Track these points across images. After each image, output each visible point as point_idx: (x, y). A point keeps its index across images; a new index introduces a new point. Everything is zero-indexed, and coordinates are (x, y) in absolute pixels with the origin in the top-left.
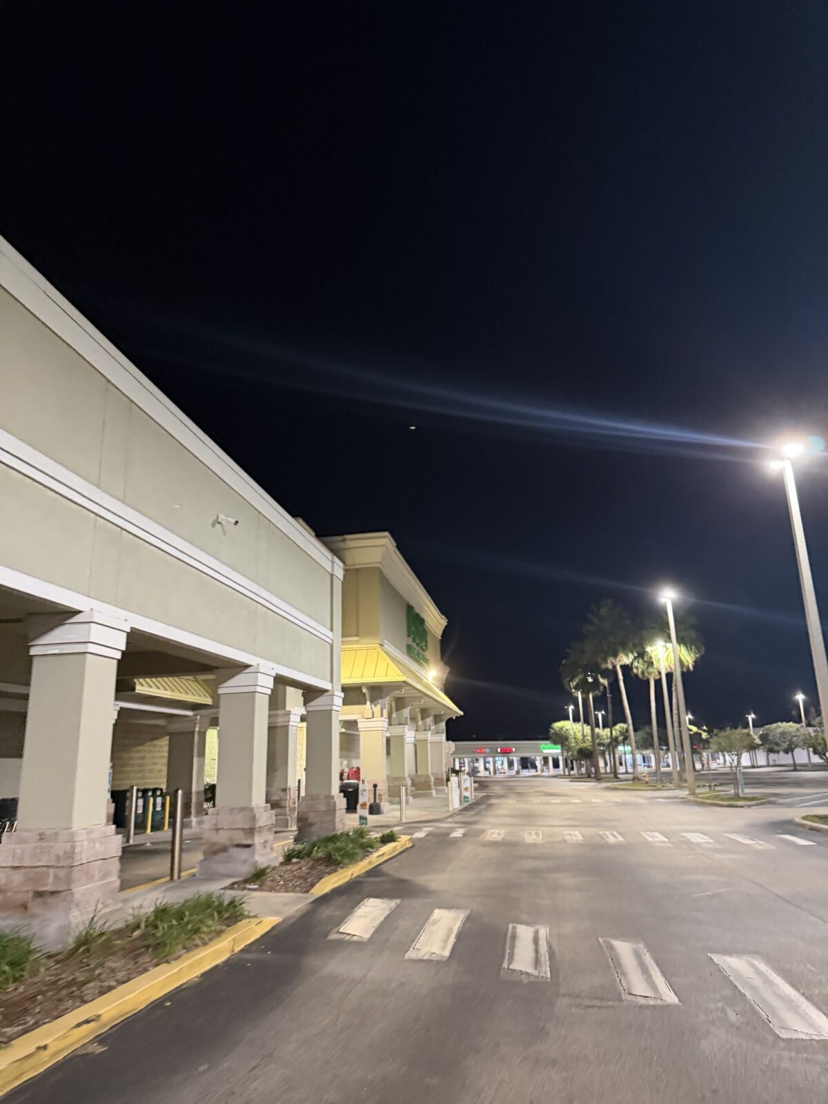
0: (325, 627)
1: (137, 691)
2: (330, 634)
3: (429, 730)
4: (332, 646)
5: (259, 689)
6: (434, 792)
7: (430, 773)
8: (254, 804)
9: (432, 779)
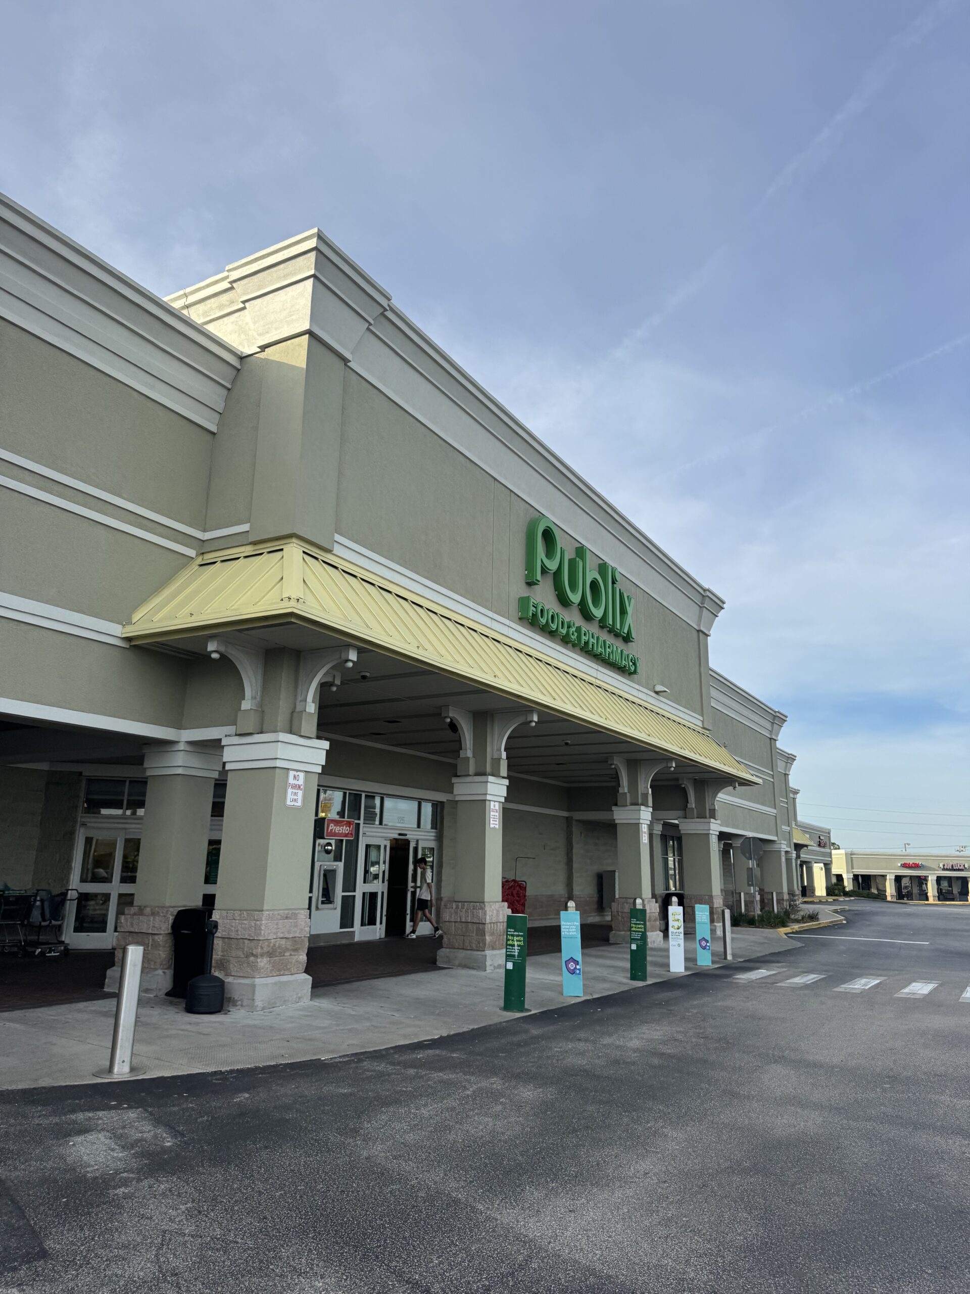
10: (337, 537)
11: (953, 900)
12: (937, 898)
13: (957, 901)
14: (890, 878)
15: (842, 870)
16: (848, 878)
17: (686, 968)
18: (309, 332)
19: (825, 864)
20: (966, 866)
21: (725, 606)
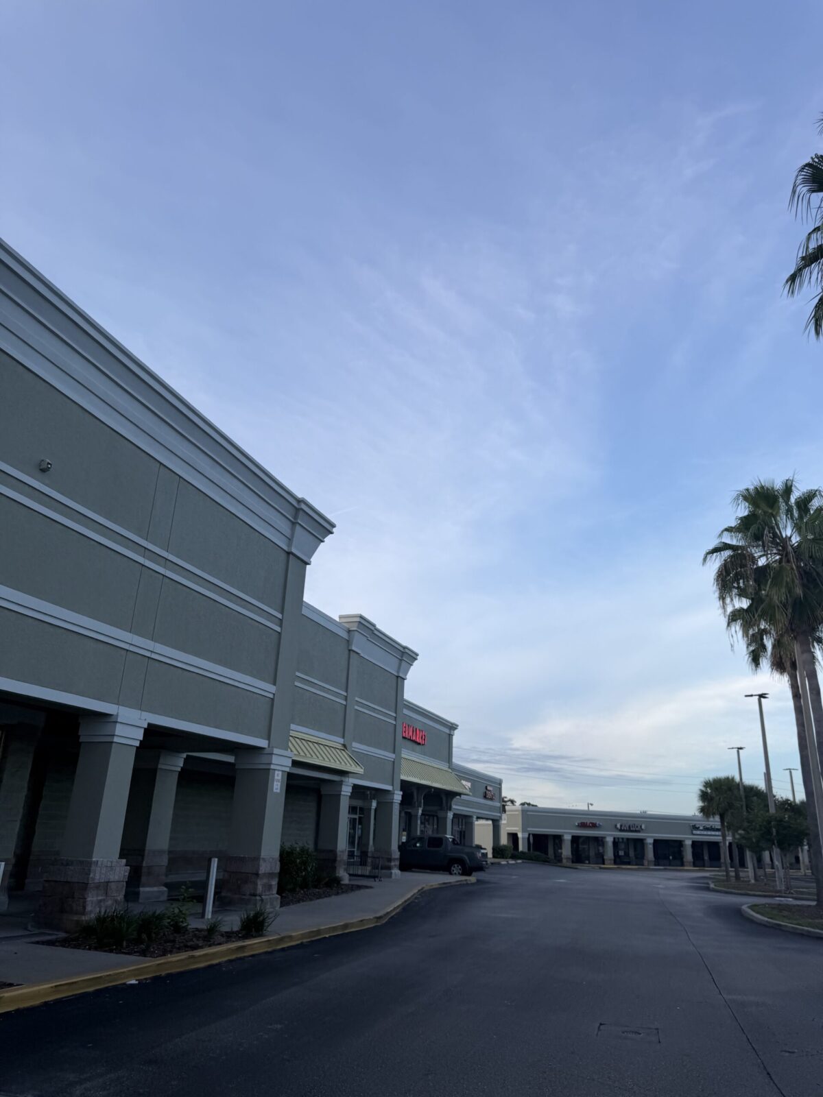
11: (629, 863)
12: (613, 862)
13: (633, 865)
14: (568, 838)
15: (516, 829)
16: (523, 838)
19: (493, 821)
20: (643, 827)
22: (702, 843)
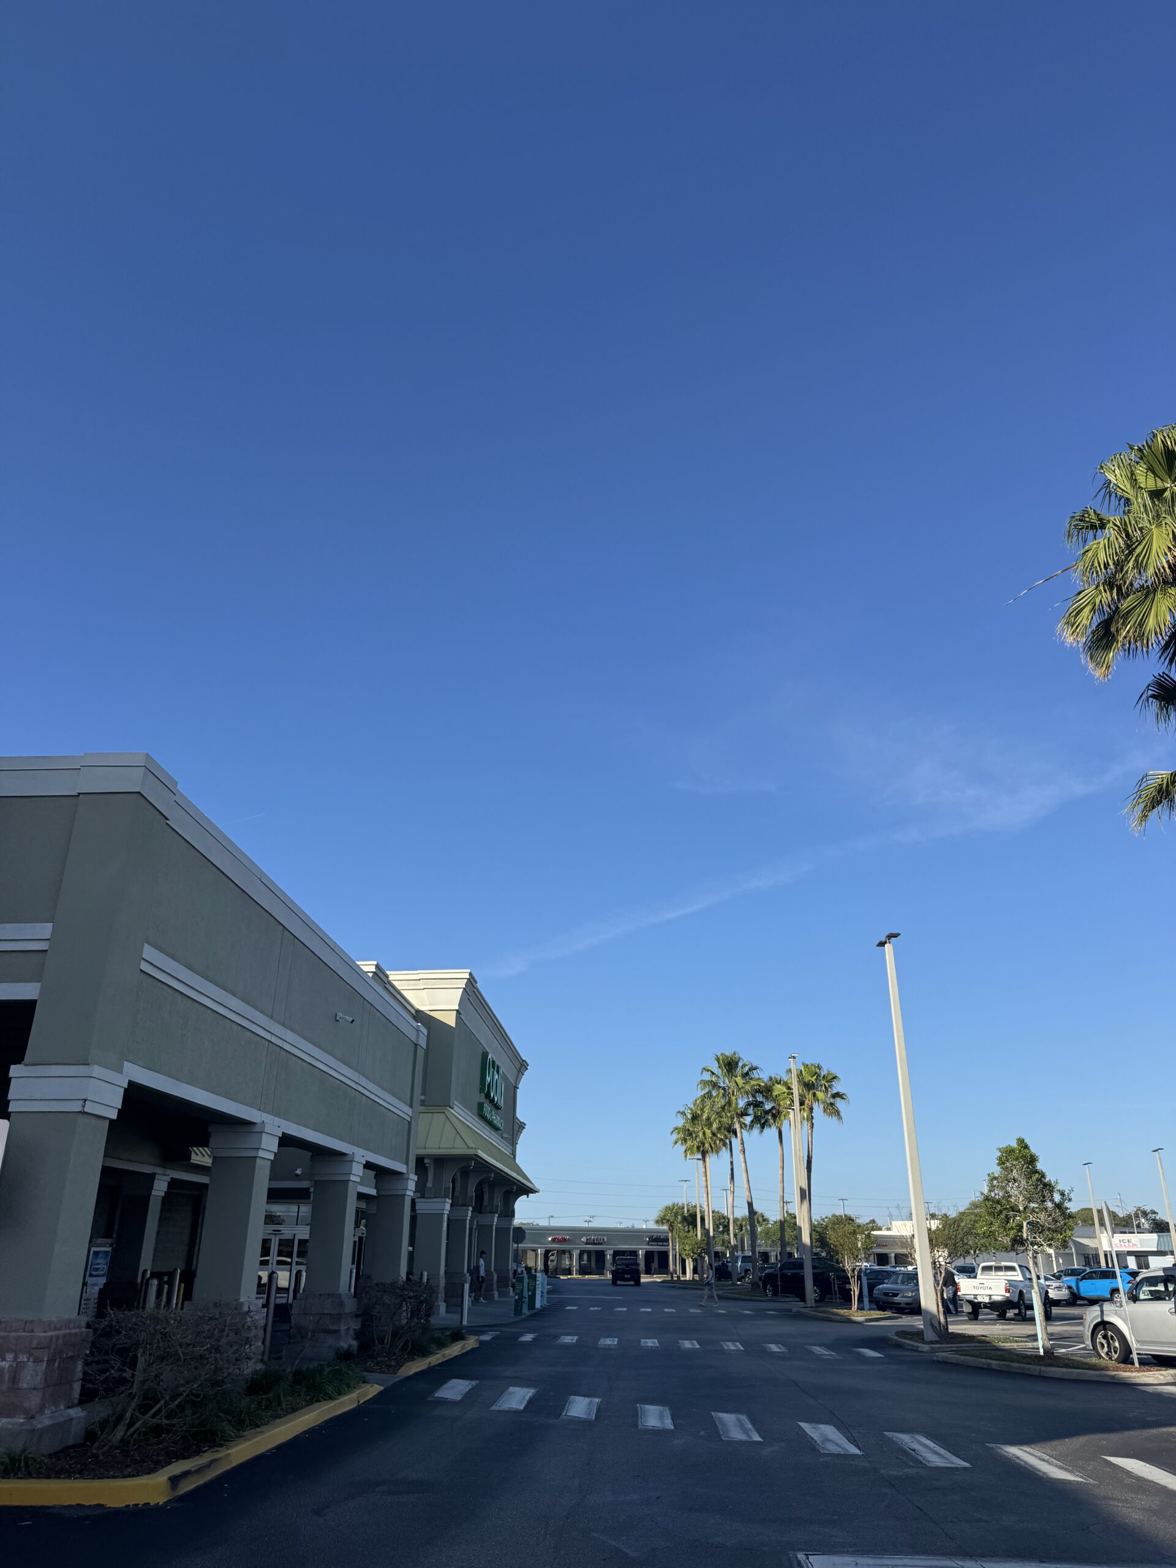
0: (405, 1103)
1: (192, 1161)
2: (409, 1111)
3: (497, 1213)
4: (409, 1123)
5: (353, 1178)
6: (496, 1294)
7: (493, 1270)
8: (341, 1290)
9: (495, 1276)
10: (456, 1102)
11: (590, 1274)
12: (578, 1272)
14: (541, 1252)
17: (541, 1307)
18: (457, 1011)
20: (605, 1240)
21: (528, 1067)
22: (653, 1252)
